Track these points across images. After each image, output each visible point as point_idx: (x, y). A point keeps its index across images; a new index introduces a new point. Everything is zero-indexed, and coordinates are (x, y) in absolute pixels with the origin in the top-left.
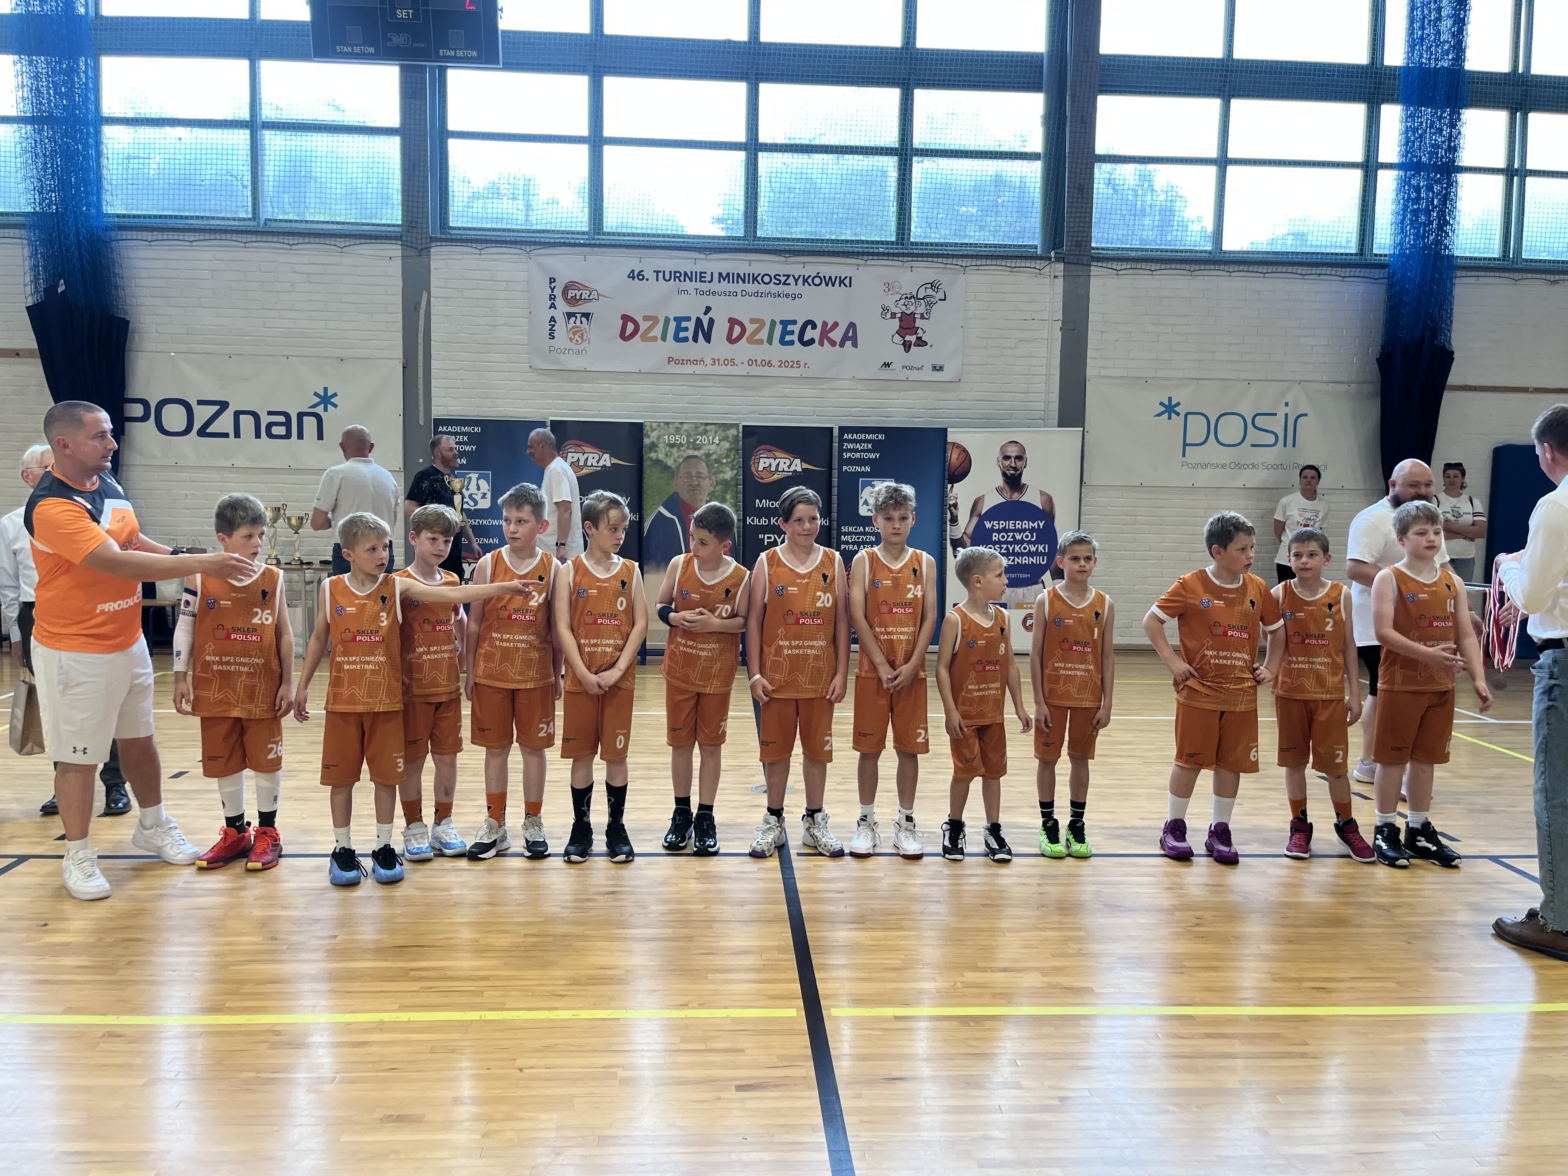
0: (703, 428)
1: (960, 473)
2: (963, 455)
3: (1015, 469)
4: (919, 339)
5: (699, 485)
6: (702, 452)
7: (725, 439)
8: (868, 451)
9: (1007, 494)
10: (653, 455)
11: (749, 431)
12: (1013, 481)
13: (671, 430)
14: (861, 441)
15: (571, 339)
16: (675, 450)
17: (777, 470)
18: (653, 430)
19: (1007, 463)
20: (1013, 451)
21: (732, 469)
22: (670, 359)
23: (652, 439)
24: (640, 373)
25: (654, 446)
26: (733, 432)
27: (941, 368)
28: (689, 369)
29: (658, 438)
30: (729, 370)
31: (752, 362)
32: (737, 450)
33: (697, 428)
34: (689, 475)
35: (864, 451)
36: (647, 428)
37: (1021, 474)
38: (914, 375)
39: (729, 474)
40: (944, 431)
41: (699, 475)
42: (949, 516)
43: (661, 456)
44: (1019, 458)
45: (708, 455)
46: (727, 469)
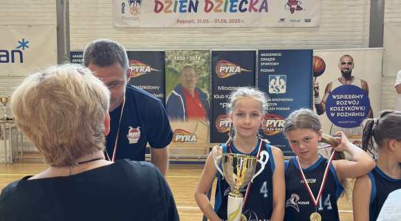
0: (193, 53)
1: (320, 72)
2: (321, 62)
3: (348, 69)
4: (298, 6)
5: (191, 80)
6: (193, 64)
7: (204, 57)
8: (274, 62)
9: (344, 82)
10: (169, 66)
11: (215, 54)
12: (347, 75)
13: (178, 54)
14: (270, 57)
15: (132, 13)
16: (179, 64)
17: (228, 72)
18: (169, 54)
19: (343, 66)
20: (346, 60)
21: (207, 71)
22: (178, 21)
23: (169, 58)
24: (164, 28)
25: (170, 62)
26: (207, 54)
27: (309, 21)
28: (186, 25)
29: (172, 58)
30: (206, 25)
31: (216, 21)
32: (209, 63)
33: (190, 52)
34: (186, 76)
35: (271, 62)
36: (166, 54)
37: (351, 72)
38: (296, 24)
39: (205, 74)
40: (311, 51)
41: (191, 75)
42: (314, 93)
43: (173, 67)
44: (350, 63)
45: (195, 66)
46: (204, 72)
